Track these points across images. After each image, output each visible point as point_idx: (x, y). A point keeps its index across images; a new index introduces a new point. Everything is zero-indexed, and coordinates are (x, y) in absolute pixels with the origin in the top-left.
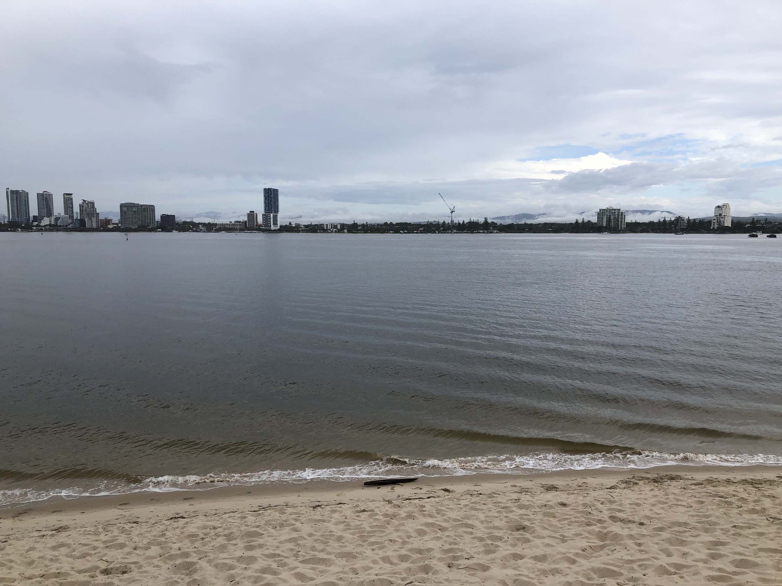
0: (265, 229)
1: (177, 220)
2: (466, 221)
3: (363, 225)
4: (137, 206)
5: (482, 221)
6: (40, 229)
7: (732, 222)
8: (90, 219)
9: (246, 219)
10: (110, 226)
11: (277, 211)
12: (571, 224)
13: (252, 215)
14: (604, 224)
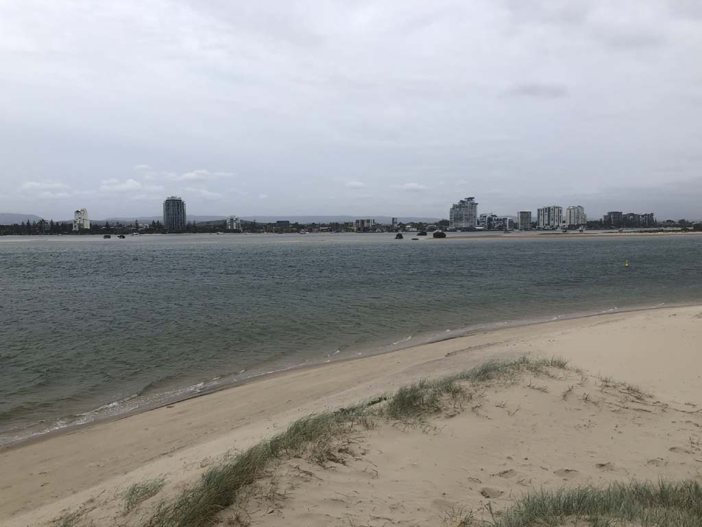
7: (91, 224)
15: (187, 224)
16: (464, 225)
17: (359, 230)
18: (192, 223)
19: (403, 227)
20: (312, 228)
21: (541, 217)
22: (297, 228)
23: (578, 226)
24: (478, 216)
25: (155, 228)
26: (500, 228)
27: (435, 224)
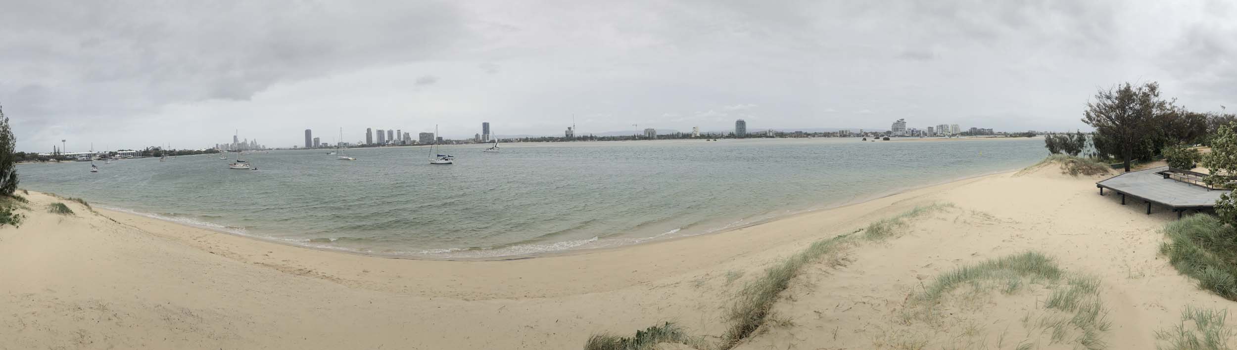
0: (483, 142)
1: (443, 139)
2: (582, 136)
3: (531, 139)
4: (425, 133)
5: (589, 136)
6: (388, 145)
8: (407, 141)
9: (474, 137)
10: (415, 143)
11: (489, 133)
12: (632, 136)
13: (477, 135)
14: (647, 136)
15: (746, 133)
16: (899, 133)
17: (841, 136)
18: (749, 133)
19: (866, 134)
20: (814, 135)
21: (938, 130)
22: (807, 135)
23: (956, 134)
24: (906, 129)
25: (731, 136)
26: (918, 136)
27: (884, 133)
